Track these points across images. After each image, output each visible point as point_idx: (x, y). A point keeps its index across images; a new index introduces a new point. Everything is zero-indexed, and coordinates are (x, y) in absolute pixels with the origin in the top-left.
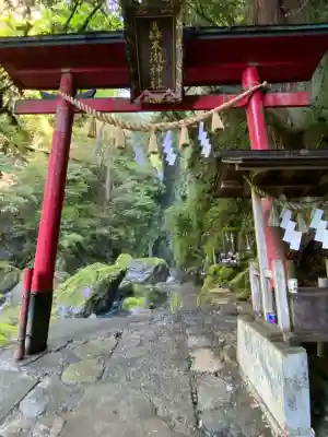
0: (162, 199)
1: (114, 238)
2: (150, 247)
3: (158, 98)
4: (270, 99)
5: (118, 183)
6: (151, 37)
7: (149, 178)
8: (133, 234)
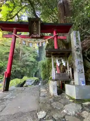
0: (38, 59)
1: (22, 71)
2: (34, 74)
3: (35, 36)
4: (58, 37)
5: (24, 54)
6: (34, 24)
7: (34, 52)
8: (28, 70)
